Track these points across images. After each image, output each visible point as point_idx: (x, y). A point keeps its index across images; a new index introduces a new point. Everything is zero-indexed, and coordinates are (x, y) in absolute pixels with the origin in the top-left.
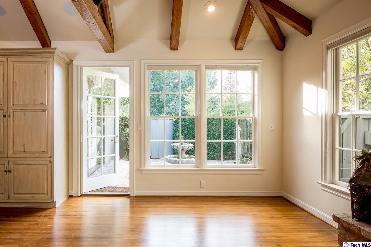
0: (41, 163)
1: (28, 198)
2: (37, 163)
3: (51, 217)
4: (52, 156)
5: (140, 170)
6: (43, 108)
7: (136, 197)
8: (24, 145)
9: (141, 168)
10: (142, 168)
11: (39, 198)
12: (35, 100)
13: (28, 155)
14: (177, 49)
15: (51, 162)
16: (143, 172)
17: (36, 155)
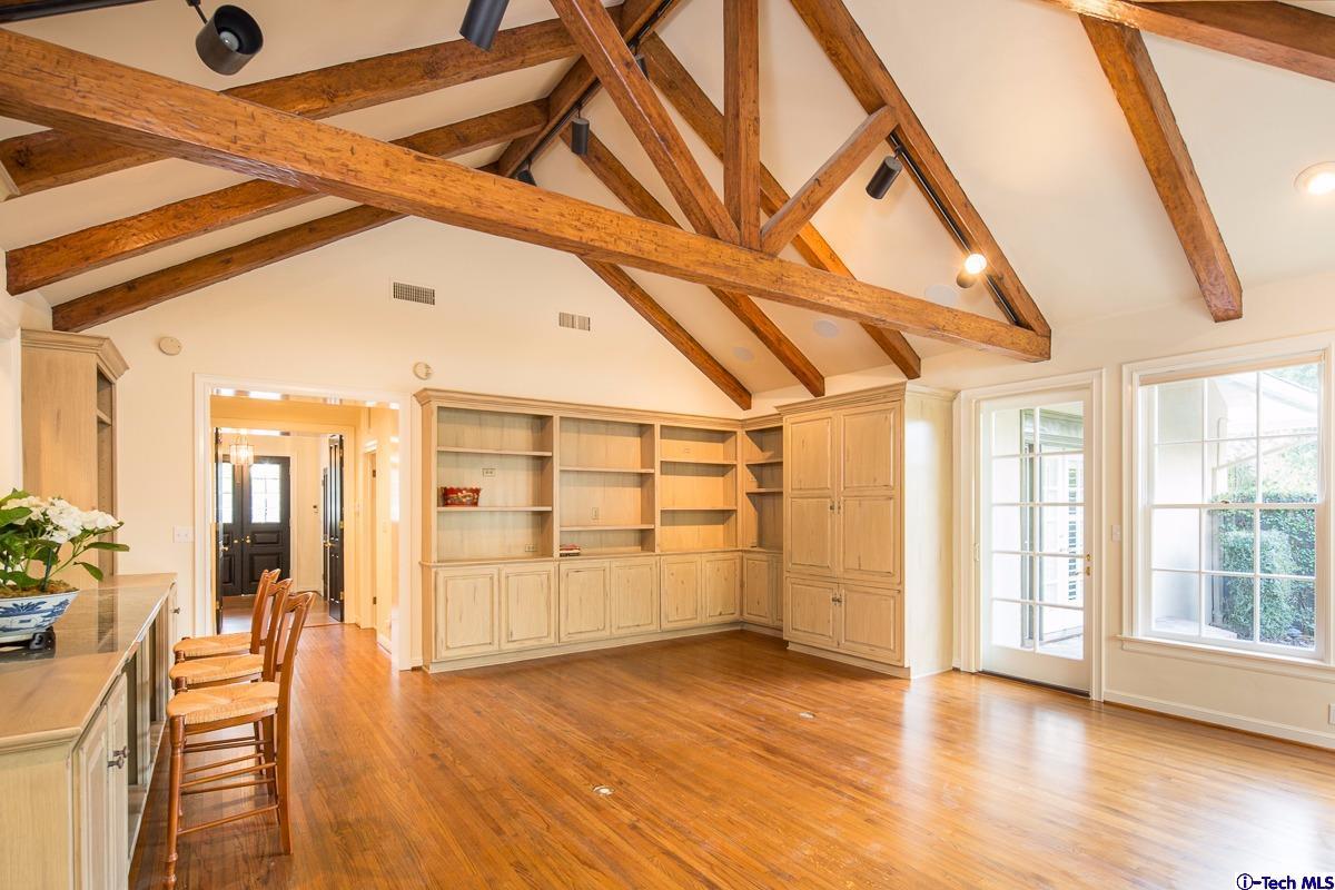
0: (886, 592)
1: (864, 651)
2: (880, 591)
3: (901, 693)
4: (901, 583)
5: (1118, 640)
6: (888, 493)
7: (1105, 702)
8: (859, 558)
9: (1121, 634)
10: (1125, 634)
11: (881, 656)
12: (875, 480)
13: (865, 577)
14: (1238, 316)
15: (899, 591)
16: (1126, 646)
17: (877, 578)
